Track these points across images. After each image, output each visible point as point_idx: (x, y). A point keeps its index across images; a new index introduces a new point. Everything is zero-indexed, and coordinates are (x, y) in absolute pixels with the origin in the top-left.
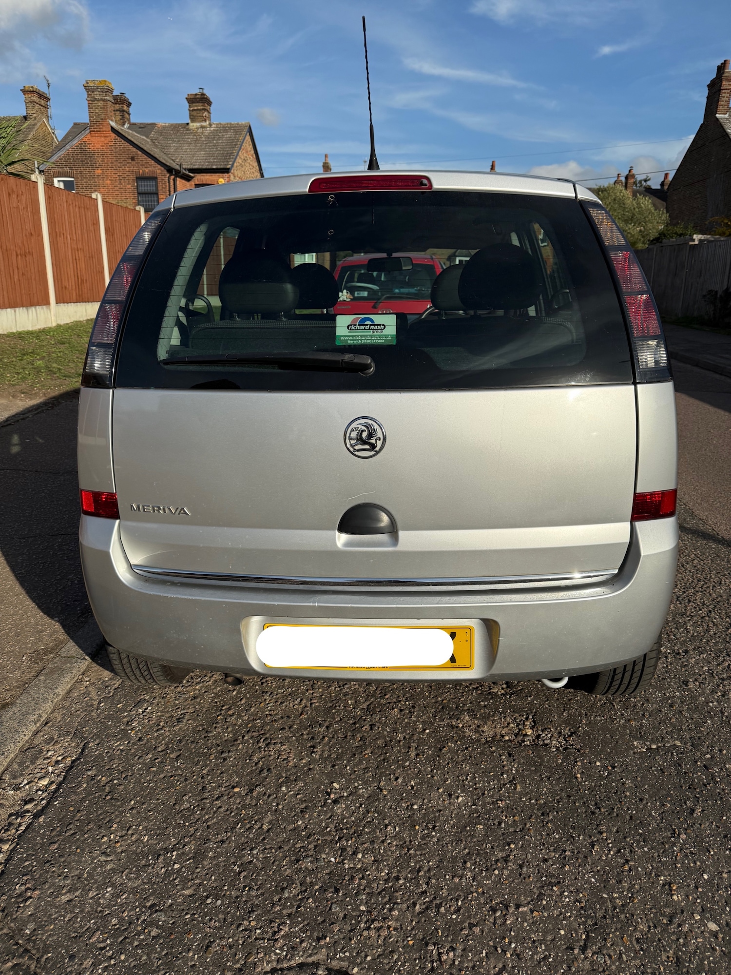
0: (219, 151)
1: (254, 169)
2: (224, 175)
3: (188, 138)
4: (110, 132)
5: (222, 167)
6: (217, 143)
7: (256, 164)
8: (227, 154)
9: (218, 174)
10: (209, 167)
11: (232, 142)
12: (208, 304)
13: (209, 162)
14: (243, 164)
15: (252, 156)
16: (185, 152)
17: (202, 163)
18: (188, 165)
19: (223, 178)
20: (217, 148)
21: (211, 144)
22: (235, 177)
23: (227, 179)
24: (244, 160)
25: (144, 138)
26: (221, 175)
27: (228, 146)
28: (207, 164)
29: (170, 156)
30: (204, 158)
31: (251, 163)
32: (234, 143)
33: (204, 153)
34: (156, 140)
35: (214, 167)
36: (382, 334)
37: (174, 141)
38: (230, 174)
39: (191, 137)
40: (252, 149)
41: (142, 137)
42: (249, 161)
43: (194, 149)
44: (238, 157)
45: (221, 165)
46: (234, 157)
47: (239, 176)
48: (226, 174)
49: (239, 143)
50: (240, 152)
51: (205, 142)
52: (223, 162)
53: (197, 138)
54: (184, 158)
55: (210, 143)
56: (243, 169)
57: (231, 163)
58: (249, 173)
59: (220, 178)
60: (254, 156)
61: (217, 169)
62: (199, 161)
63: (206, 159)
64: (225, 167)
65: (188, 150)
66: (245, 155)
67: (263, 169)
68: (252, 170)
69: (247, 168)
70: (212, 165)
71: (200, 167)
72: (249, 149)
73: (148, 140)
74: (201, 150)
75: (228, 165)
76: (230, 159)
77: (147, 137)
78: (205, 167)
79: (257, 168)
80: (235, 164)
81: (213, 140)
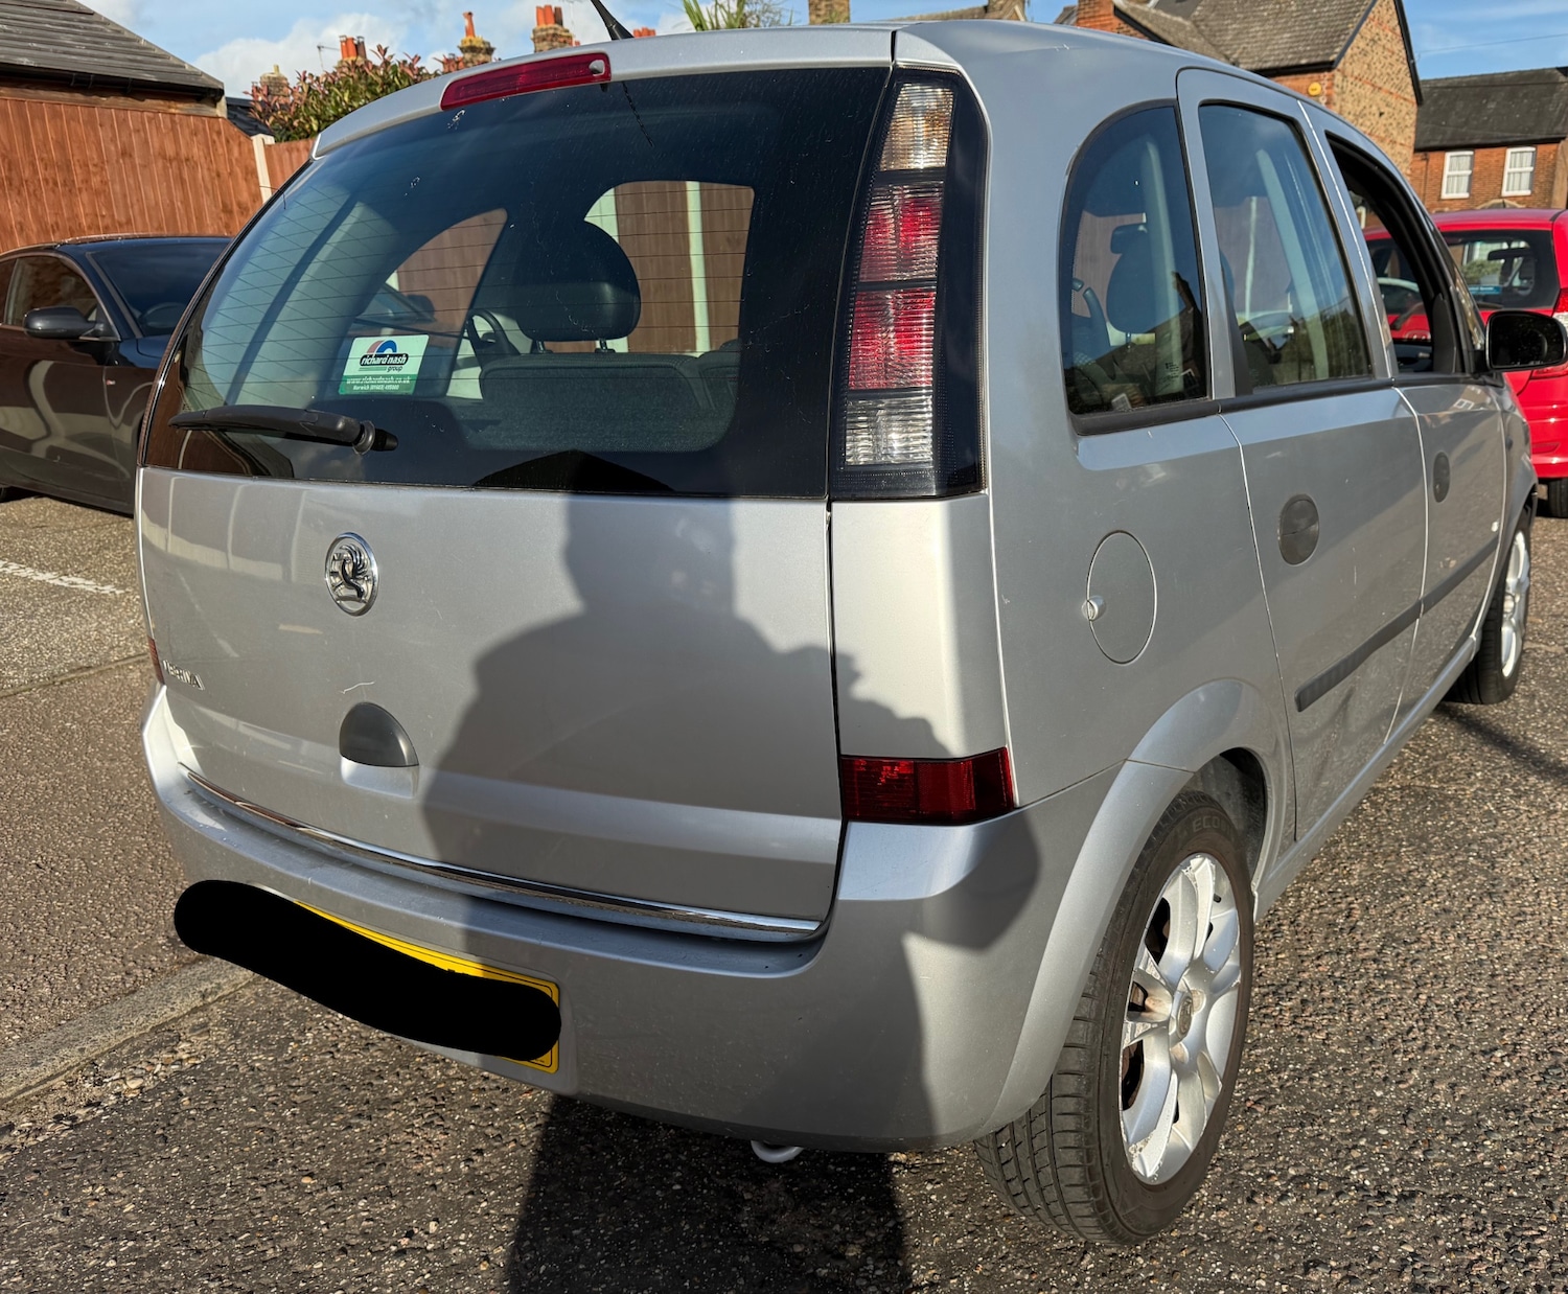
0: (1322, 28)
1: (1395, 57)
2: (1322, 75)
3: (1264, 10)
4: (1112, 17)
5: (1319, 59)
6: (1319, 12)
7: (1399, 47)
8: (1335, 31)
9: (1309, 75)
10: (1294, 62)
11: (1350, 8)
12: (497, 329)
13: (1295, 53)
14: (1368, 48)
15: (1393, 30)
16: (1253, 37)
17: (1282, 56)
18: (1253, 63)
19: (1318, 81)
20: (1316, 23)
21: (1306, 17)
22: (1345, 77)
23: (1327, 84)
24: (1372, 40)
25: (1180, 19)
26: (1315, 75)
27: (1339, 17)
28: (1290, 56)
29: (1223, 48)
30: (1288, 45)
31: (1388, 46)
32: (1353, 9)
33: (1288, 35)
34: (1202, 20)
35: (1304, 62)
36: (401, 373)
37: (1235, 20)
38: (1335, 72)
39: (1271, 6)
40: (1395, 16)
41: (1175, 19)
42: (1384, 42)
43: (1271, 30)
44: (1358, 36)
45: (1318, 55)
46: (1348, 37)
47: (1356, 74)
48: (1326, 73)
49: (1363, 7)
50: (1364, 25)
51: (1295, 14)
52: (1323, 49)
53: (1280, 8)
54: (1249, 50)
55: (1306, 14)
56: (1368, 59)
57: (1338, 50)
58: (1379, 66)
59: (1312, 82)
60: (1398, 30)
61: (1308, 65)
62: (1277, 52)
63: (1291, 47)
64: (1326, 59)
65: (1260, 33)
66: (1375, 30)
67: (1416, 55)
68: (1389, 60)
69: (1377, 54)
70: (1300, 58)
71: (1277, 64)
72: (1387, 17)
73: (1187, 23)
74: (1284, 30)
75: (1332, 54)
76: (1337, 42)
77: (1186, 17)
78: (1285, 63)
79: (1403, 54)
80: (1349, 51)
81: (1312, 9)
